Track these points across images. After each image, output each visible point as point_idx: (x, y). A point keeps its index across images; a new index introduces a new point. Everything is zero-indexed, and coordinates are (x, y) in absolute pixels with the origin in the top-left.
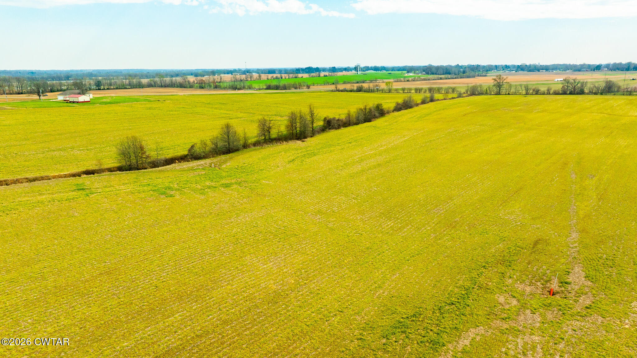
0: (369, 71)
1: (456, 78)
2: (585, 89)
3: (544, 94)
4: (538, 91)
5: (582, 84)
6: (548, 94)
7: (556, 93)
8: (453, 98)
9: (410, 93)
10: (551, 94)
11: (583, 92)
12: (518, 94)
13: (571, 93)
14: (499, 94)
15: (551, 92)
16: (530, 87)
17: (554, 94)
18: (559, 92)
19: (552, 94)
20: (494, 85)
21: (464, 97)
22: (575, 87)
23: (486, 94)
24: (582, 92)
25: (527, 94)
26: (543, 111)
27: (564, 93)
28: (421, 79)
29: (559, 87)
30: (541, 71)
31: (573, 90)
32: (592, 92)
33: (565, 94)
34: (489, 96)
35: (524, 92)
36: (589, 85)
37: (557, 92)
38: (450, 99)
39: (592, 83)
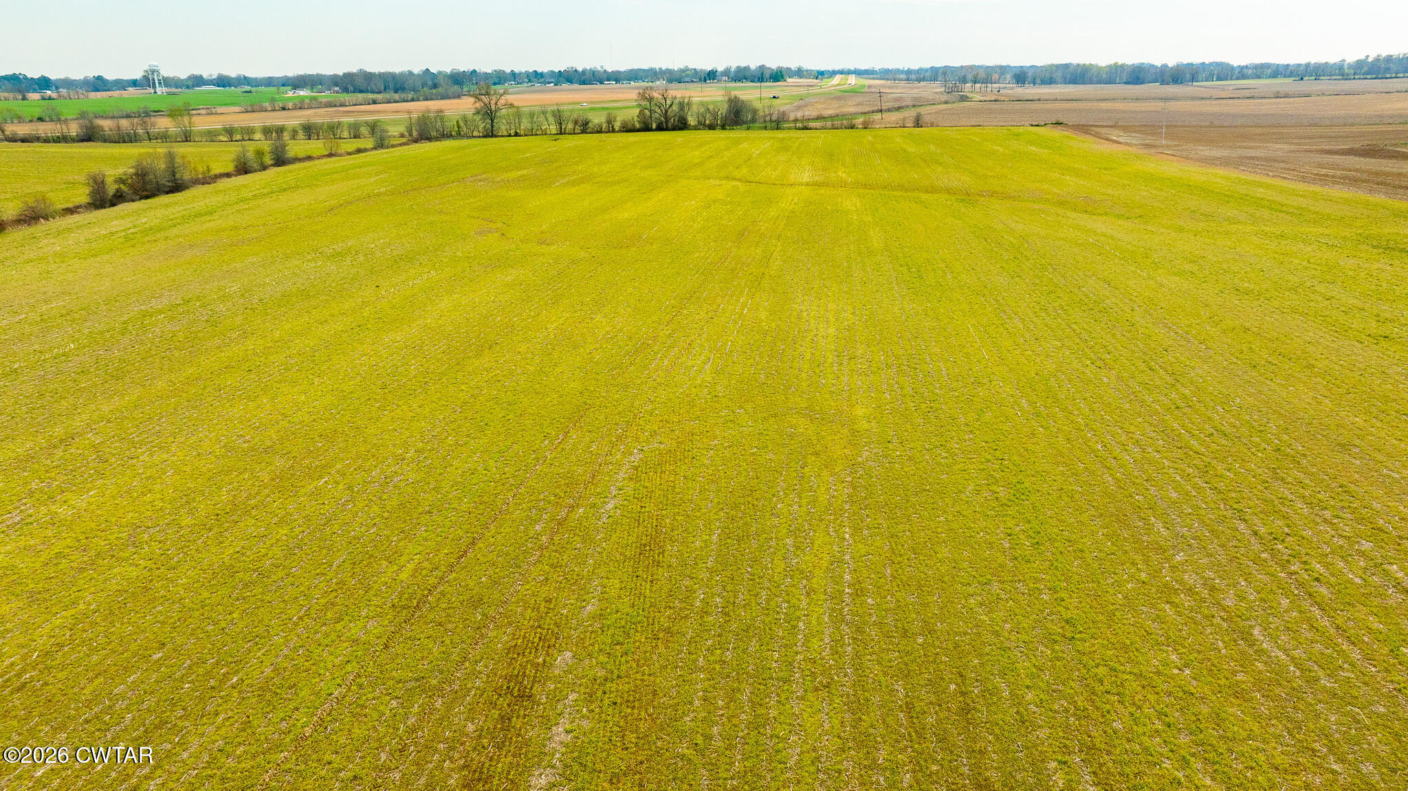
0: (204, 88)
1: (413, 100)
2: (689, 118)
3: (600, 132)
4: (587, 123)
5: (681, 105)
6: (609, 132)
7: (628, 129)
8: (359, 151)
9: (249, 140)
10: (617, 132)
11: (685, 124)
12: (539, 135)
13: (660, 128)
14: (493, 136)
15: (617, 126)
16: (566, 115)
17: (623, 132)
18: (634, 125)
19: (620, 131)
20: (478, 112)
21: (393, 146)
22: (666, 111)
23: (460, 135)
24: (682, 125)
25: (561, 134)
26: (582, 181)
27: (646, 128)
28: (321, 103)
29: (632, 114)
30: (606, 82)
31: (663, 119)
32: (704, 125)
33: (649, 131)
34: (464, 142)
35: (553, 129)
36: (695, 108)
37: (630, 126)
38: (349, 154)
39: (702, 104)
